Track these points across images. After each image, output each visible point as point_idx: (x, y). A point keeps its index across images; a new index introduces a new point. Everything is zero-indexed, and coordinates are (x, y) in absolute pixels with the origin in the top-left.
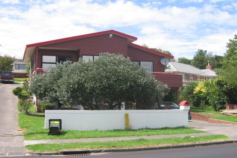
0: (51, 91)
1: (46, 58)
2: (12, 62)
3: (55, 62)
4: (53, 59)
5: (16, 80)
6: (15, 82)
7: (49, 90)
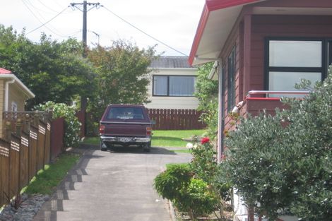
0: (311, 181)
1: (282, 51)
2: (143, 69)
3: (319, 64)
4: (310, 52)
5: (159, 137)
6: (155, 144)
7: (304, 179)
